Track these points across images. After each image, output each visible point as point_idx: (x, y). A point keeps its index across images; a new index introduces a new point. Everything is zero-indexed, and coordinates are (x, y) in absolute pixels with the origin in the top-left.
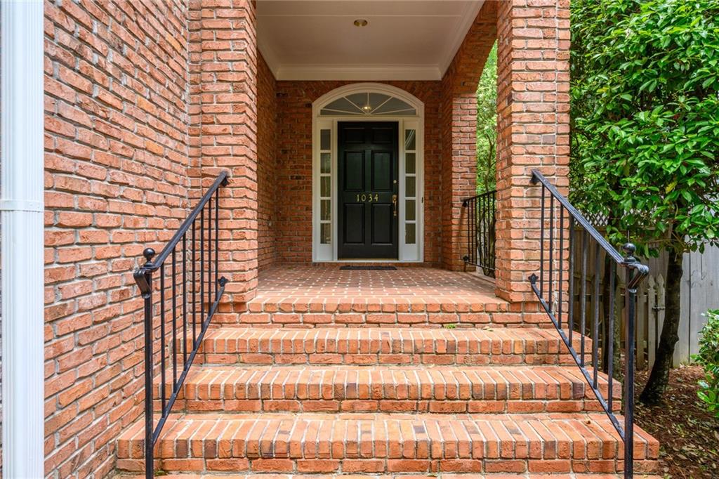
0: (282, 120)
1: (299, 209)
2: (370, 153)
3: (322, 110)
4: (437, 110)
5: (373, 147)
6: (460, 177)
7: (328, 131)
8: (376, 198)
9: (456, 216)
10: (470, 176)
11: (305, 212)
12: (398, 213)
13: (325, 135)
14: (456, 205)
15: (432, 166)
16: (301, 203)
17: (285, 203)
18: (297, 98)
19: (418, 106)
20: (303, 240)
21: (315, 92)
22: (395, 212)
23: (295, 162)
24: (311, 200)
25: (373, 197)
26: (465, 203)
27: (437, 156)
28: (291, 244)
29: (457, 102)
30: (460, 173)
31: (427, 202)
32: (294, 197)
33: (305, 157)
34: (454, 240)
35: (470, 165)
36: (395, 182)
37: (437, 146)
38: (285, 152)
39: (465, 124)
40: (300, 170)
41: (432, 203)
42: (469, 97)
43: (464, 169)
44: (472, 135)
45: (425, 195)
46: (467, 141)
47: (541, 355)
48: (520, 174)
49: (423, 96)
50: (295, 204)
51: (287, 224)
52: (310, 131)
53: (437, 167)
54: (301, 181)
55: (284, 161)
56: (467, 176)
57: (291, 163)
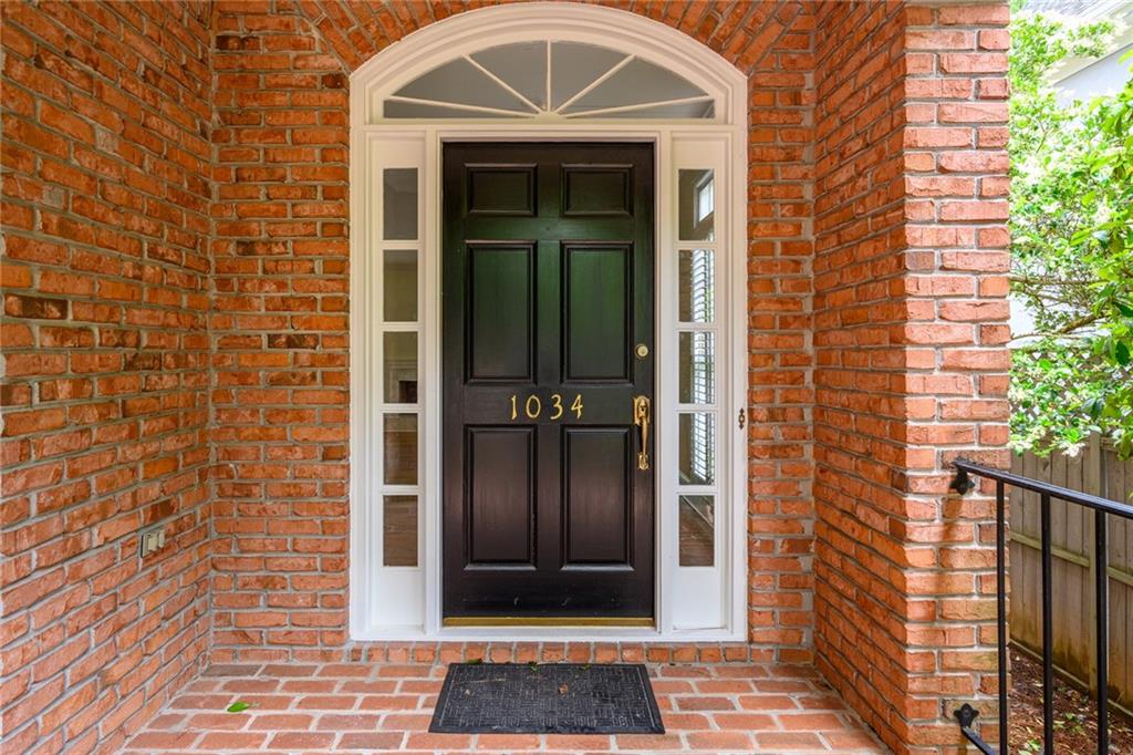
0: (238, 132)
1: (299, 455)
2: (556, 251)
3: (387, 104)
4: (796, 98)
5: (566, 231)
6: (938, 363)
7: (412, 174)
8: (578, 408)
9: (923, 533)
10: (982, 362)
11: (319, 468)
12: (652, 461)
13: (400, 188)
14: (922, 486)
15: (780, 301)
16: (305, 433)
17: (246, 433)
18: (293, 54)
19: (727, 85)
20: (309, 568)
21: (358, 33)
22: (642, 457)
23: (282, 286)
24: (346, 421)
25: (567, 405)
26: (960, 477)
27: (797, 263)
28: (267, 583)
29: (926, 42)
30: (939, 346)
31: (761, 428)
32: (278, 412)
33: (318, 266)
34: (914, 633)
35: (982, 313)
36: (643, 351)
37: (798, 228)
38: (247, 248)
39: (959, 136)
40: (304, 313)
41: (778, 434)
42: (978, 24)
43: (959, 332)
44: (990, 184)
45: (751, 401)
46: (972, 209)
49: (743, 48)
50: (283, 438)
51: (254, 512)
52: (343, 174)
53: (797, 302)
54: (304, 354)
55: (242, 284)
56: (967, 361)
57: (270, 290)
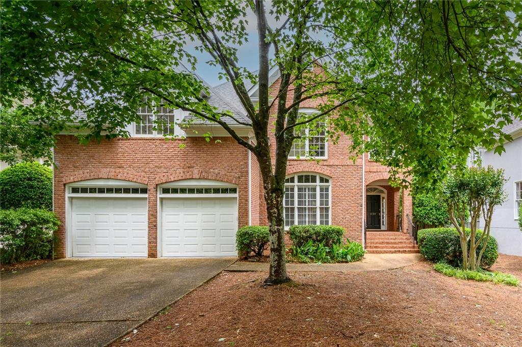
4: (390, 193)
9: (395, 219)
12: (380, 218)
19: (385, 191)
26: (397, 216)
29: (395, 193)
36: (380, 210)
47: (407, 239)
48: (405, 214)
